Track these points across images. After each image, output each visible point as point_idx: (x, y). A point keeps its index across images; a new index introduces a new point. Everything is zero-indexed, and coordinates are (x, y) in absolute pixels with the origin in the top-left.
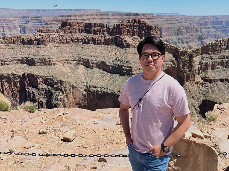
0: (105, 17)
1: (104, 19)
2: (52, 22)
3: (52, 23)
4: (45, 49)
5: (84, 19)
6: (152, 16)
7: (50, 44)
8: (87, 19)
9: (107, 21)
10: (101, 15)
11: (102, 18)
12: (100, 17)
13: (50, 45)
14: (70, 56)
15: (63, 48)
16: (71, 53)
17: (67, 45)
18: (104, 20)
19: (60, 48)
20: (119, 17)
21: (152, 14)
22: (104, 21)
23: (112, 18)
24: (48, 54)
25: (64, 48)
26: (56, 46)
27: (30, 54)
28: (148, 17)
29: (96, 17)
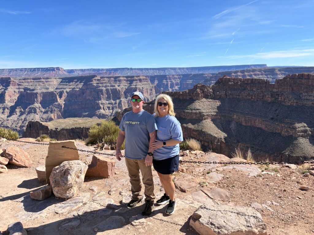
7: (204, 99)
15: (216, 103)
24: (200, 109)
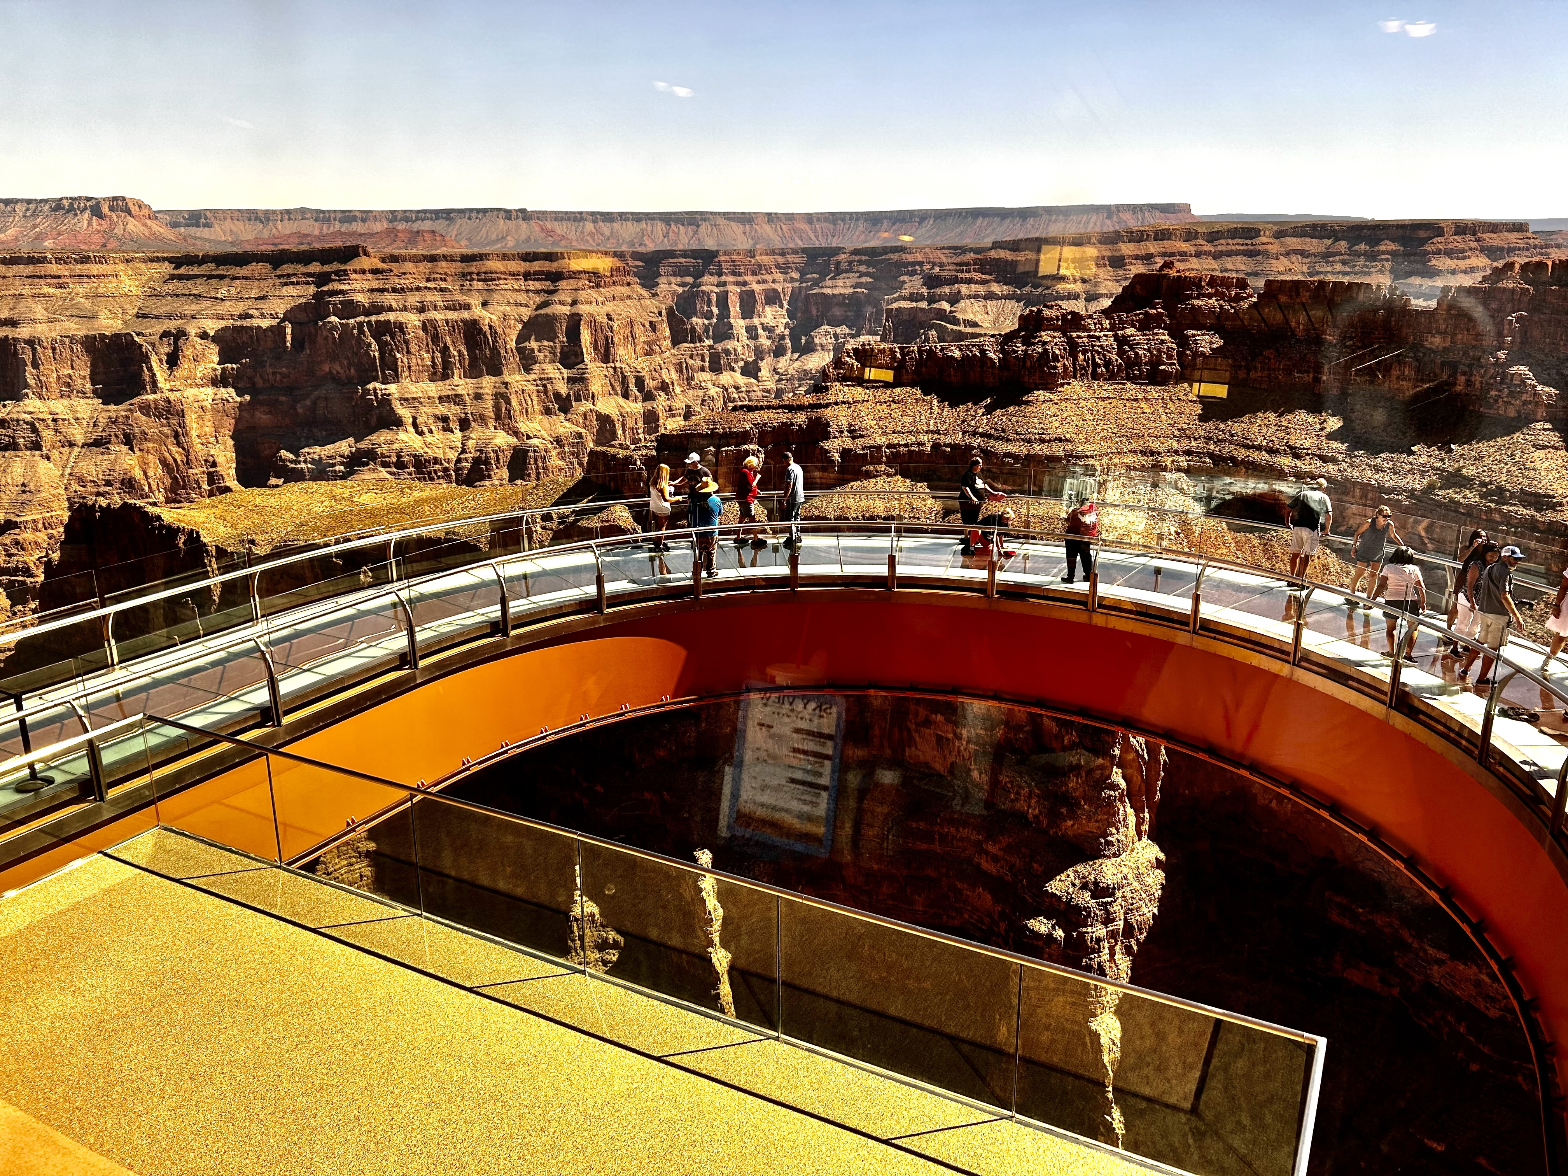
0: (1233, 244)
1: (1230, 254)
2: (962, 271)
3: (960, 275)
4: (1054, 409)
5: (1122, 258)
6: (1516, 235)
7: (1075, 383)
8: (1137, 257)
9: (1243, 268)
10: (1213, 237)
11: (1220, 248)
12: (1208, 247)
13: (1076, 388)
14: (1175, 445)
15: (1135, 405)
16: (1176, 432)
17: (1154, 392)
18: (1229, 263)
19: (1120, 404)
20: (1313, 245)
21: (1519, 227)
22: (1229, 266)
23: (1273, 249)
24: (1068, 436)
25: (1143, 405)
26: (1104, 394)
27: (981, 430)
28: (1495, 243)
29: (1184, 246)
